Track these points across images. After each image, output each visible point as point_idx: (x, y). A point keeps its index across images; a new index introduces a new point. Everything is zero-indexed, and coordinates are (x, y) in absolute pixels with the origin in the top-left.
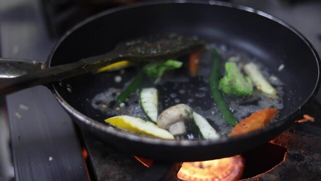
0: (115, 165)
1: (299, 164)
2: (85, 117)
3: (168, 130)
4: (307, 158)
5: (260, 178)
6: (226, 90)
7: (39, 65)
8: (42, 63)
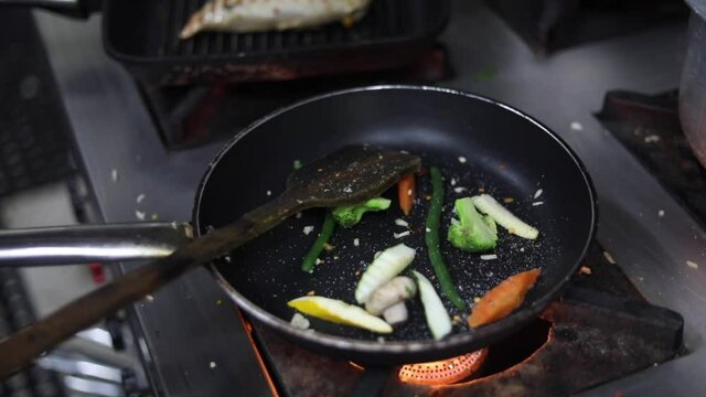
0: (306, 366)
1: (570, 345)
2: (272, 316)
3: (382, 317)
4: (582, 335)
5: (517, 372)
6: (459, 243)
7: (182, 228)
8: (186, 223)
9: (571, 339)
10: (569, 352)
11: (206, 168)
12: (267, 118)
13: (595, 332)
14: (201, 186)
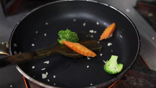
7: (5, 44)
8: (7, 43)
9: (125, 80)
10: (124, 84)
11: (16, 25)
12: (37, 8)
13: (132, 78)
14: (13, 30)
